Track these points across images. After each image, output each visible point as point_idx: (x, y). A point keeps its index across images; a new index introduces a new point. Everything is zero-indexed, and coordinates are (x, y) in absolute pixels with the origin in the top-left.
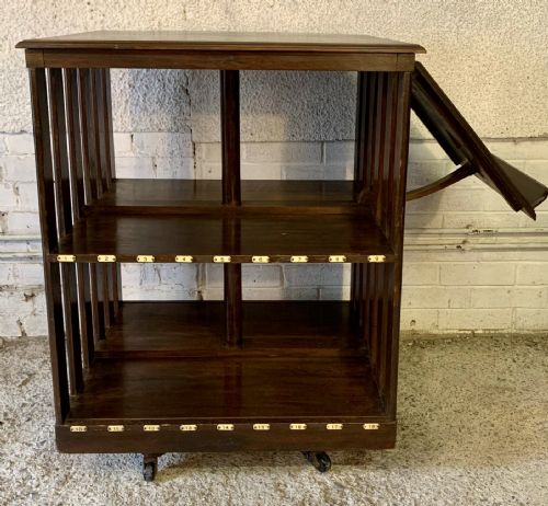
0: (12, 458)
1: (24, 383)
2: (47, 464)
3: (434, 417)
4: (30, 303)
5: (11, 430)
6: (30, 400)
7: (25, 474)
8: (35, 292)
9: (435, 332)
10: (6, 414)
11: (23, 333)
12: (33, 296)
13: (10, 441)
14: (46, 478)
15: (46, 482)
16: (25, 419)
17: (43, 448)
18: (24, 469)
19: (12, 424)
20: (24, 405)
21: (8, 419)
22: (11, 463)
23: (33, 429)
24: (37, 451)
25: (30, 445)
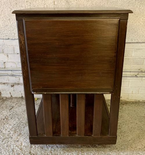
0: (6, 128)
1: (11, 109)
2: (15, 130)
3: (124, 124)
4: (13, 88)
5: (6, 121)
6: (12, 113)
7: (9, 133)
9: (128, 100)
10: (5, 117)
11: (11, 96)
12: (13, 86)
13: (6, 124)
14: (15, 134)
16: (10, 118)
17: (15, 126)
18: (9, 131)
19: (7, 120)
20: (10, 115)
21: (6, 118)
22: (6, 129)
23: (12, 121)
24: (13, 127)
25: (11, 125)
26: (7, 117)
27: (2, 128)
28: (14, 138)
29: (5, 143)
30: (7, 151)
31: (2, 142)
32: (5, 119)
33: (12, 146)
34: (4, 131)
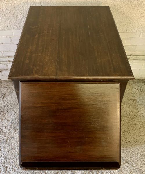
1: (4, 98)
2: (15, 128)
5: (3, 115)
8: (2, 70)
13: (4, 119)
14: (15, 132)
15: (16, 134)
16: (6, 111)
17: (13, 122)
18: (9, 130)
19: (3, 113)
20: (5, 106)
22: (6, 127)
23: (9, 115)
24: (11, 123)
25: (9, 121)
26: (2, 110)
28: (16, 138)
29: (9, 146)
30: (13, 155)
31: (6, 144)
33: (16, 148)
34: (4, 129)
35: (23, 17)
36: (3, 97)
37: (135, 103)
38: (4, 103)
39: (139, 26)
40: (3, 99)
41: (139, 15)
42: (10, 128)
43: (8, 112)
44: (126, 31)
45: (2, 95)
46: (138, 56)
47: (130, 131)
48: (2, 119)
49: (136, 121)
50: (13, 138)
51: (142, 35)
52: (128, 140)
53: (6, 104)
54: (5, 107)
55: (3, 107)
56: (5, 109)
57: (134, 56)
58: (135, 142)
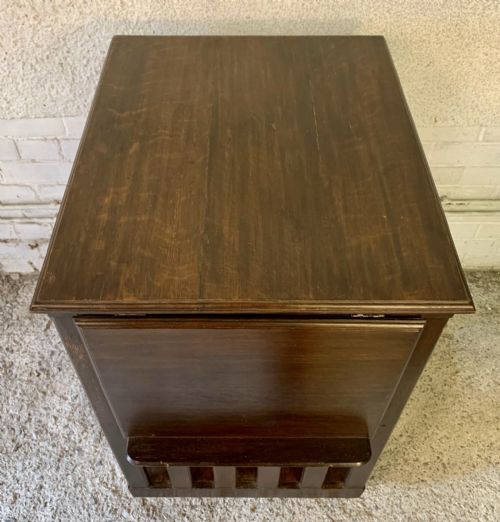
0: (55, 412)
2: (84, 420)
4: (36, 250)
5: (48, 382)
8: (38, 243)
10: (40, 363)
11: (35, 269)
12: (37, 245)
14: (85, 434)
15: (86, 438)
16: (56, 370)
17: (77, 402)
18: (67, 426)
19: (48, 375)
20: (53, 353)
21: (43, 370)
22: (56, 418)
23: (66, 381)
24: (73, 405)
25: (66, 399)
26: (44, 366)
27: (44, 412)
29: (67, 475)
30: (79, 503)
31: (58, 469)
32: (43, 375)
33: (88, 481)
34: (50, 425)
35: (94, 73)
36: (45, 323)
37: (448, 346)
38: (51, 343)
39: (477, 106)
40: (45, 330)
41: (483, 67)
42: (69, 420)
43: (61, 373)
44: (436, 121)
45: (45, 320)
46: (466, 203)
47: (430, 432)
48: (44, 393)
49: (449, 400)
50: (79, 450)
51: (486, 133)
52: (422, 459)
53: (56, 347)
54: (54, 357)
55: (47, 355)
56: (51, 363)
57: (454, 203)
58: (443, 464)
